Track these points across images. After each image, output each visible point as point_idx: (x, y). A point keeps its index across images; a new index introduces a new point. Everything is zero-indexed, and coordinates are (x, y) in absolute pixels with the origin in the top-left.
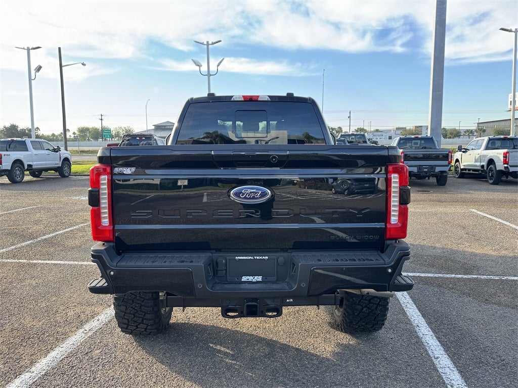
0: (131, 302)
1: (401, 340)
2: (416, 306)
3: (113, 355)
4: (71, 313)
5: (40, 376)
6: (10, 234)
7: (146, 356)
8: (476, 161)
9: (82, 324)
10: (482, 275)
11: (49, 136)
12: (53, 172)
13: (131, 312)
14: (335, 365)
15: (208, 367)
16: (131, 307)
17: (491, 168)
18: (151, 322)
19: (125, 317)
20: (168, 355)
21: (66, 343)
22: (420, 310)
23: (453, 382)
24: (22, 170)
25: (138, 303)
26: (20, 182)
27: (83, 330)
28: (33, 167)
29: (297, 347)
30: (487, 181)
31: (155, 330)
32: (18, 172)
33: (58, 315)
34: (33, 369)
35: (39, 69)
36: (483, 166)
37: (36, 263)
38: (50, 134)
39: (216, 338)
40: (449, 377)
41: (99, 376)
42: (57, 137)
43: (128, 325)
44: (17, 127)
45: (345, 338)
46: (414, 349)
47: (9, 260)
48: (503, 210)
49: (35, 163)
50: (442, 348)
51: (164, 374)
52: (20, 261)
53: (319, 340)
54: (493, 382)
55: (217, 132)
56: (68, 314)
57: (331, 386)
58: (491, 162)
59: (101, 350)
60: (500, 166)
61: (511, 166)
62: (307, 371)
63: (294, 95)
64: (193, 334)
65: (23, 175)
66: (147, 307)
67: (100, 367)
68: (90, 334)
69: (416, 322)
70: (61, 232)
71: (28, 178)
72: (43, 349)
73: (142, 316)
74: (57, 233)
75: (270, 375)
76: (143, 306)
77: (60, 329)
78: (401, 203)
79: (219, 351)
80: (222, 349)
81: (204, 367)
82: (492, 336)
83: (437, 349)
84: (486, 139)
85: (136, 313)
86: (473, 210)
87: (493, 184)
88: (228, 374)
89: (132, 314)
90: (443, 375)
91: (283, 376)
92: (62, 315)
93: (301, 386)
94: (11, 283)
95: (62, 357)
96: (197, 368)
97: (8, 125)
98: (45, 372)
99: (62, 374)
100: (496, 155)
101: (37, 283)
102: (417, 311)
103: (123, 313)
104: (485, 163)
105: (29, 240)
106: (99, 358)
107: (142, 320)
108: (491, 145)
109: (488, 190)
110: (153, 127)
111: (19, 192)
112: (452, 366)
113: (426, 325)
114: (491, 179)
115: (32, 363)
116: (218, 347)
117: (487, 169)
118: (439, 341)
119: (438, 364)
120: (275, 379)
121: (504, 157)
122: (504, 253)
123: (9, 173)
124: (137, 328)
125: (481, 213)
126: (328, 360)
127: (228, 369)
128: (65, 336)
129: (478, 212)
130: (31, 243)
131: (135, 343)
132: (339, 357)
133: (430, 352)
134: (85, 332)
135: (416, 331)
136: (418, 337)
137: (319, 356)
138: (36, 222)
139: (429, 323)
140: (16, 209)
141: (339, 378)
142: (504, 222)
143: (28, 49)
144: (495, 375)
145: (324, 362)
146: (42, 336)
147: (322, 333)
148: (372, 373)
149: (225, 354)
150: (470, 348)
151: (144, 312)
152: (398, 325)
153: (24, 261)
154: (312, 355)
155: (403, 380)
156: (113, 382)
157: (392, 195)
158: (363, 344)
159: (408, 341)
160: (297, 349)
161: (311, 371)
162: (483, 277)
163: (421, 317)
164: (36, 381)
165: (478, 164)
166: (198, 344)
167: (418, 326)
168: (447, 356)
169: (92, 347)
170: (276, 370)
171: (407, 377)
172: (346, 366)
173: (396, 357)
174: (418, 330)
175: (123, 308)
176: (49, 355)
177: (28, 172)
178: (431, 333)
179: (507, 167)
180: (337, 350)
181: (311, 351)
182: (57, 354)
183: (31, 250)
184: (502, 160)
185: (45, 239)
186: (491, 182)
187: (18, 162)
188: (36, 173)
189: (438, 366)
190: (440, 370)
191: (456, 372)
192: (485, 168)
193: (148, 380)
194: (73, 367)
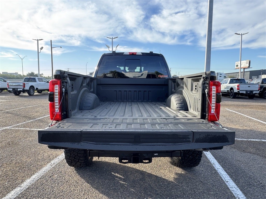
0: (73, 151)
1: (207, 171)
2: (211, 153)
3: (64, 177)
4: (46, 155)
5: (25, 189)
6: (24, 117)
7: (80, 178)
8: (225, 89)
9: (50, 160)
10: (239, 138)
11: (47, 77)
12: (47, 91)
13: (73, 156)
14: (176, 185)
15: (111, 186)
16: (73, 154)
17: (232, 91)
18: (83, 161)
19: (70, 159)
20: (91, 178)
21: (41, 171)
22: (213, 156)
23: (239, 196)
24: (34, 90)
25: (76, 152)
26: (33, 95)
27: (50, 163)
28: (38, 89)
29: (156, 175)
30: (230, 97)
31: (85, 165)
32: (32, 91)
33: (39, 156)
34: (22, 185)
35: (42, 48)
36: (228, 91)
37: (33, 130)
38: (47, 76)
39: (115, 169)
40: (236, 193)
41: (55, 189)
42: (50, 77)
43: (71, 162)
44: (34, 73)
45: (179, 170)
46: (215, 177)
47: (21, 129)
48: (240, 109)
49: (39, 87)
50: (228, 176)
51: (89, 189)
52: (26, 129)
53: (167, 171)
54: (260, 197)
55: (116, 71)
56: (44, 155)
57: (175, 198)
58: (232, 89)
59: (58, 175)
60: (236, 90)
61: (240, 91)
62: (162, 189)
63: (153, 53)
64: (104, 167)
65: (34, 92)
66: (81, 154)
67: (56, 185)
68: (53, 166)
69: (213, 161)
70: (47, 116)
71: (36, 93)
72: (29, 174)
73: (78, 158)
74: (45, 116)
75: (143, 191)
76: (79, 153)
77: (39, 163)
78: (217, 102)
79: (117, 177)
80: (118, 175)
81: (109, 185)
82: (251, 170)
83: (226, 177)
84: (229, 79)
85: (75, 156)
86: (227, 109)
87: (232, 98)
88: (122, 190)
89: (73, 157)
90: (233, 191)
91: (150, 191)
92: (41, 155)
93: (160, 197)
94: (20, 139)
95: (38, 179)
96: (106, 186)
97: (30, 72)
98: (28, 187)
99: (36, 188)
100: (234, 86)
101: (32, 140)
102: (212, 156)
103: (69, 157)
104: (229, 90)
105: (32, 120)
106: (56, 179)
107: (79, 160)
108: (232, 82)
109: (231, 101)
110: (89, 74)
111: (32, 99)
112: (236, 186)
113: (218, 163)
114: (231, 96)
115: (22, 182)
116: (116, 174)
117: (230, 92)
118: (226, 172)
119: (228, 185)
120: (146, 193)
121: (237, 87)
122: (245, 128)
123: (28, 91)
124: (76, 164)
125: (230, 110)
126: (172, 182)
127: (122, 187)
128: (41, 166)
129: (229, 110)
130: (33, 121)
131: (75, 171)
132: (178, 181)
133: (223, 178)
134: (51, 165)
135: (213, 166)
136: (215, 170)
137: (168, 180)
138: (37, 112)
139: (219, 163)
140: (29, 106)
141: (179, 193)
142: (241, 114)
143: (38, 40)
144: (259, 192)
145: (170, 183)
146: (30, 166)
147: (168, 168)
148: (196, 190)
149: (120, 178)
150: (243, 176)
151: (79, 156)
152: (204, 163)
153: (28, 129)
154: (164, 179)
155: (213, 194)
156: (62, 193)
157: (212, 97)
158: (189, 174)
159: (211, 172)
160: (156, 176)
161: (164, 189)
162: (239, 139)
163: (214, 159)
164: (22, 192)
165: (226, 90)
166: (106, 172)
167: (214, 164)
168: (232, 181)
169: (54, 173)
170: (146, 187)
171: (214, 193)
172: (182, 186)
173: (206, 181)
174: (214, 166)
175: (69, 154)
176: (32, 177)
177: (36, 91)
178: (221, 168)
179: (239, 91)
180: (176, 177)
181: (163, 177)
182: (35, 177)
183: (32, 124)
184: (237, 88)
185: (39, 119)
186: (232, 97)
187: (32, 87)
188: (40, 91)
189: (229, 186)
190: (230, 189)
191: (239, 190)
192: (229, 92)
193: (80, 193)
194: (42, 184)
